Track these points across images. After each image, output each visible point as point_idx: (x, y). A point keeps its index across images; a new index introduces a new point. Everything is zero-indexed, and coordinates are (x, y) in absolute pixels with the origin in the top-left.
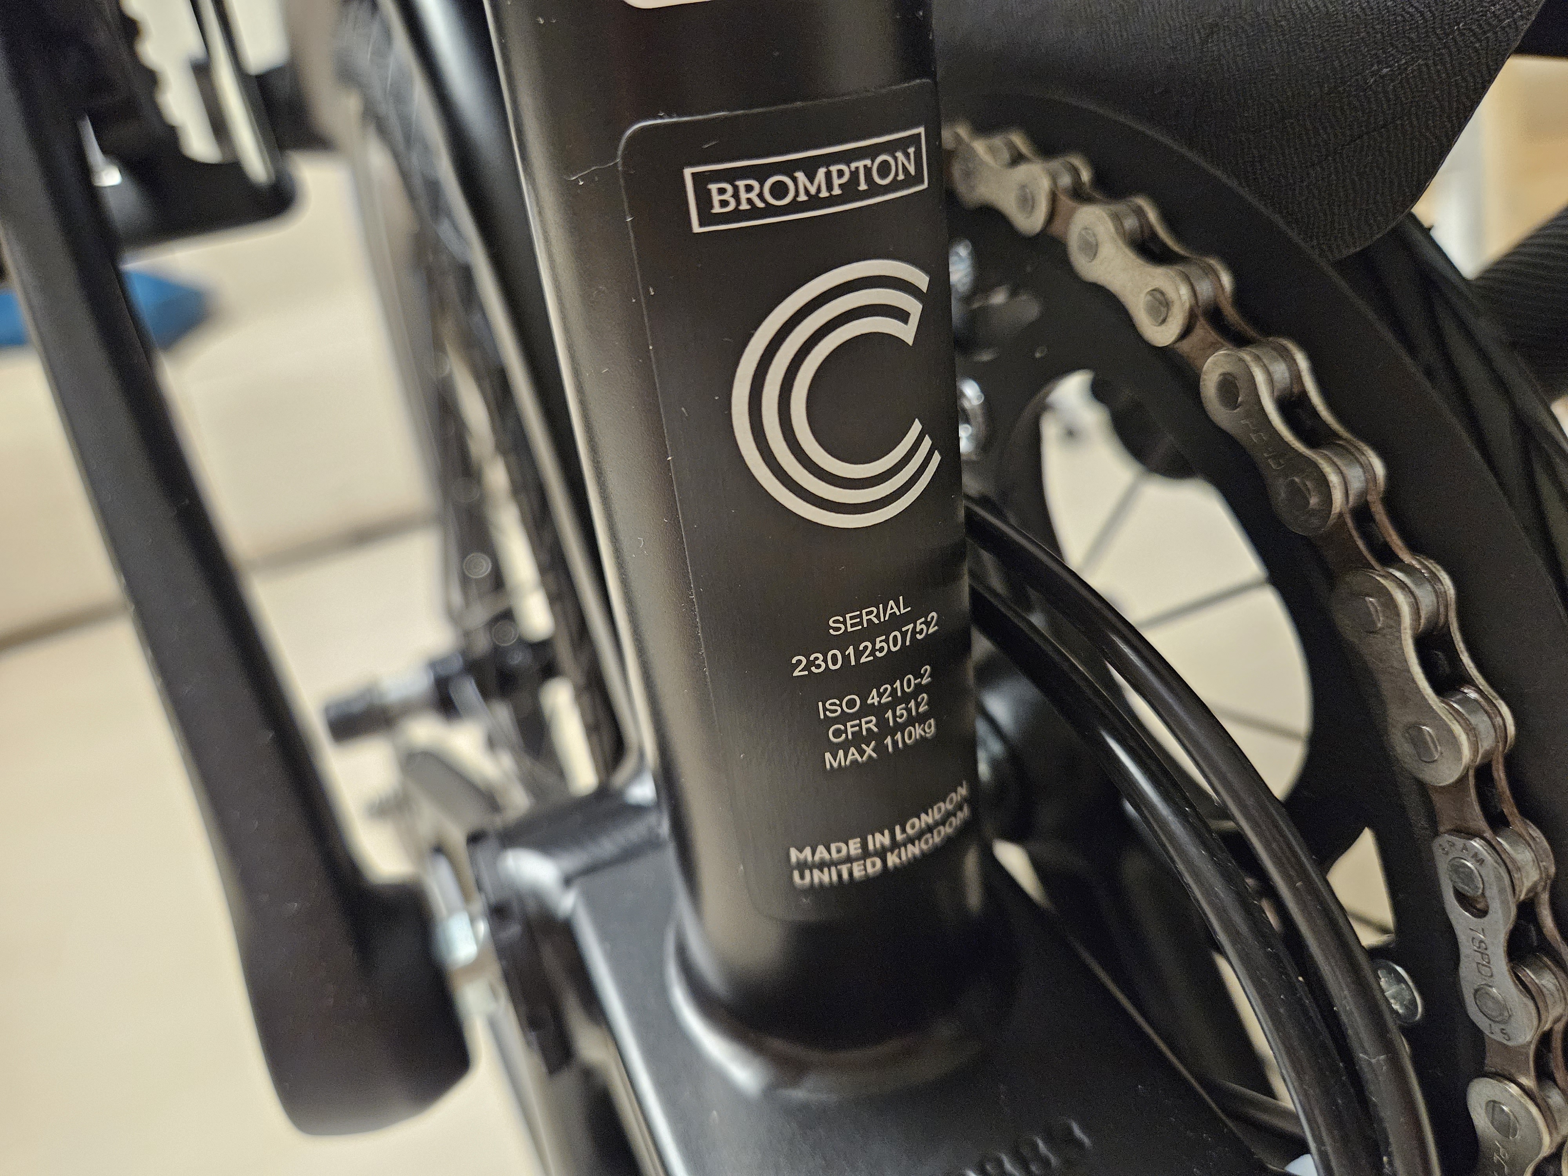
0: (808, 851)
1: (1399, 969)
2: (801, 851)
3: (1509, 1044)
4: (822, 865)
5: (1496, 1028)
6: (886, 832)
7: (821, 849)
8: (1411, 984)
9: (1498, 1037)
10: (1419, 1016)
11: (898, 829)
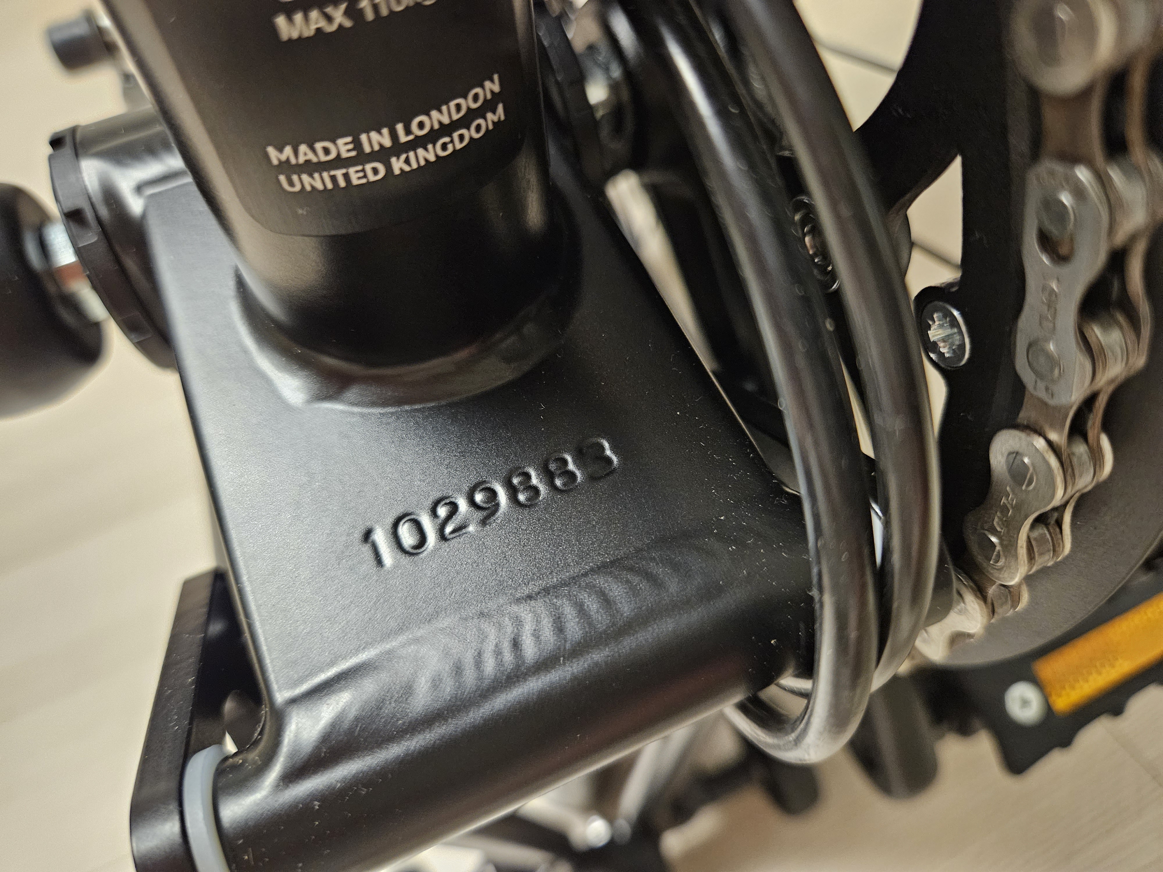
0: (288, 151)
1: (956, 313)
2: (281, 150)
3: (1052, 402)
4: (310, 168)
5: (1041, 385)
6: (385, 131)
7: (303, 148)
8: (964, 328)
9: (1041, 394)
10: (964, 362)
11: (400, 128)
